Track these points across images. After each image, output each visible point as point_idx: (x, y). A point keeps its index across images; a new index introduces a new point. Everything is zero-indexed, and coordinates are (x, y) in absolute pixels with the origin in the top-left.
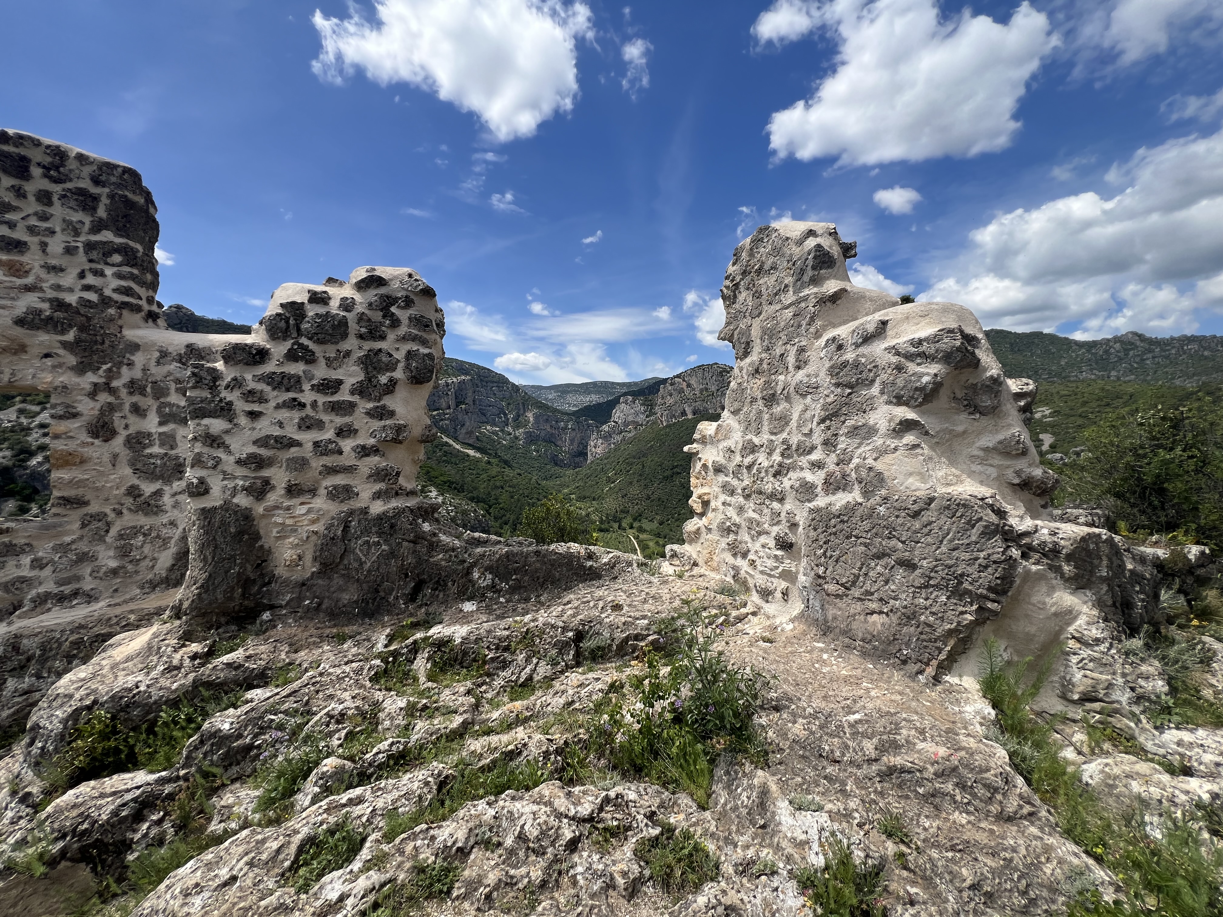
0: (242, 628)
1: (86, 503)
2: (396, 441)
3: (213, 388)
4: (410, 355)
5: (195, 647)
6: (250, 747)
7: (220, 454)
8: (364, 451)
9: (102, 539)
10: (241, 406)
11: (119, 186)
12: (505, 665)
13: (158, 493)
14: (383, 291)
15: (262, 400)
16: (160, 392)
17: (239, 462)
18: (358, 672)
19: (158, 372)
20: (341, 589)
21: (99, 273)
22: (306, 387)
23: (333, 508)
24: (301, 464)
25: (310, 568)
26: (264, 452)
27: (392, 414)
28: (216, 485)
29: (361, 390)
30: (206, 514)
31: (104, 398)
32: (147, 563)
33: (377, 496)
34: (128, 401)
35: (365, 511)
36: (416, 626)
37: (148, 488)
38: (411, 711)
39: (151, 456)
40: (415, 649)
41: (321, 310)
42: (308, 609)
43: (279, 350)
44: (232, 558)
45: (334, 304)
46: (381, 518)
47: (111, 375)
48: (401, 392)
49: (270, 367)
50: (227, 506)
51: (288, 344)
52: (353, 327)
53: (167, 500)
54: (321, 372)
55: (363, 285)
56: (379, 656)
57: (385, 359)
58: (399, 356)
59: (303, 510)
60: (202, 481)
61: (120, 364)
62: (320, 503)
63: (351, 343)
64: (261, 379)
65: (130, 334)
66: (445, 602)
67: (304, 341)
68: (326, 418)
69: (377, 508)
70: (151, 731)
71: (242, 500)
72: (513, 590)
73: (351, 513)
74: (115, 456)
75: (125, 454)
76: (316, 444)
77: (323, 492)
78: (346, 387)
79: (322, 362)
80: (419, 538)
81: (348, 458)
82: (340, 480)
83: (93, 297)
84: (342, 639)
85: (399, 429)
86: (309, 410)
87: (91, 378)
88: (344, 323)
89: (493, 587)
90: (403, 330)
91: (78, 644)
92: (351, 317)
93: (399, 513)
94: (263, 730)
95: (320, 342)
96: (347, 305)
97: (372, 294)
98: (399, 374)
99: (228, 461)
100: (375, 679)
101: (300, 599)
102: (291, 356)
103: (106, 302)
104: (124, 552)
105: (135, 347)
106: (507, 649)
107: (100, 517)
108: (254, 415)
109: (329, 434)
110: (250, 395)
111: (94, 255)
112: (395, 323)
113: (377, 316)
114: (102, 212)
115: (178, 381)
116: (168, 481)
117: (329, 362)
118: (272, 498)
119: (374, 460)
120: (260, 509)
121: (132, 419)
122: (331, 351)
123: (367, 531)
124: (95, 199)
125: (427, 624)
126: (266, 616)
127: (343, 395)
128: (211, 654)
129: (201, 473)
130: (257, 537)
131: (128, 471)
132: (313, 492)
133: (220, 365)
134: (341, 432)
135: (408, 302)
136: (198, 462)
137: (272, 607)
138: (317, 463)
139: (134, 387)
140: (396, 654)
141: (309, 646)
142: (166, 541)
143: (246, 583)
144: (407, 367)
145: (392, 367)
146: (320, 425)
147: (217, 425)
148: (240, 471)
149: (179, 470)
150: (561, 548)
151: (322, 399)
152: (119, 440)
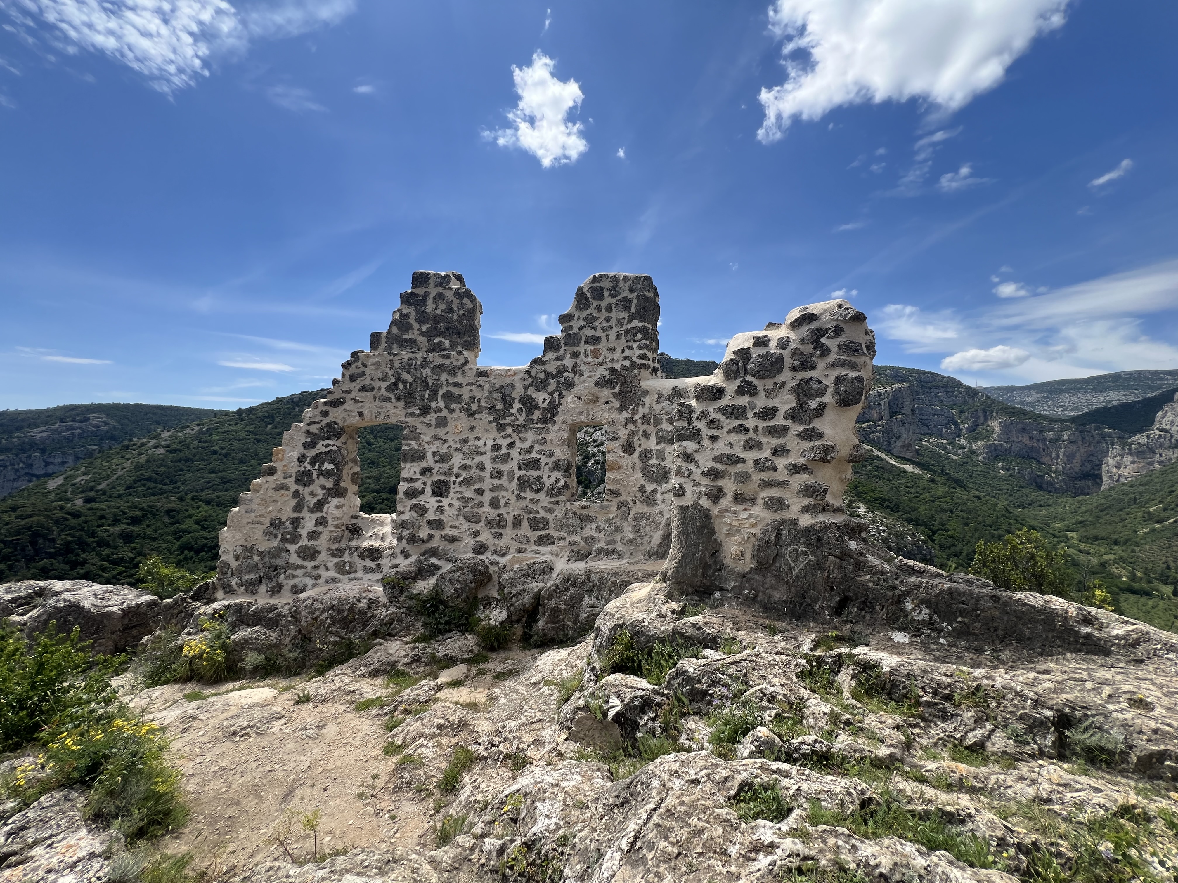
0: (701, 600)
1: (619, 495)
2: (824, 460)
3: (689, 419)
4: (838, 380)
5: (674, 605)
6: (705, 693)
7: (692, 467)
8: (795, 469)
9: (626, 519)
10: (706, 432)
11: (642, 289)
12: (945, 716)
13: (654, 491)
14: (814, 325)
15: (719, 427)
16: (658, 422)
17: (703, 474)
18: (787, 664)
19: (657, 408)
20: (772, 587)
21: (630, 348)
22: (750, 415)
23: (768, 516)
24: (744, 477)
25: (748, 564)
26: (719, 466)
27: (820, 435)
28: (689, 489)
29: (793, 415)
30: (683, 509)
31: (630, 427)
32: (646, 539)
33: (806, 509)
34: (642, 428)
35: (794, 522)
36: (841, 640)
37: (650, 487)
38: (834, 718)
39: (651, 465)
40: (839, 662)
41: (762, 351)
42: (747, 598)
43: (731, 387)
44: (697, 545)
45: (773, 344)
46: (809, 530)
47: (634, 412)
48: (830, 415)
49: (725, 401)
50: (694, 506)
51: (738, 382)
52: (788, 361)
53: (659, 497)
54: (761, 402)
55: (796, 325)
56: (804, 657)
57: (815, 386)
58: (829, 382)
59: (744, 515)
60: (681, 486)
61: (637, 405)
62: (758, 510)
63: (786, 376)
64: (718, 410)
65: (644, 384)
66: (871, 624)
67: (749, 378)
68: (764, 440)
69: (806, 520)
70: (649, 654)
71: (705, 503)
72: (959, 634)
73: (783, 522)
74: (634, 465)
75: (639, 463)
76: (756, 462)
77: (760, 502)
78: (781, 414)
79: (762, 394)
80: (845, 555)
81: (781, 475)
82: (774, 492)
83: (627, 363)
84: (774, 631)
85: (827, 450)
86: (751, 434)
87: (626, 414)
88: (780, 359)
89: (930, 624)
90: (832, 358)
91: (614, 583)
92: (786, 353)
93: (826, 527)
94: (715, 683)
95: (761, 378)
96: (783, 344)
97: (805, 331)
98: (828, 398)
99: (697, 471)
100: (801, 676)
101: (741, 588)
102: (740, 391)
103: (633, 365)
104: (636, 529)
105: (646, 393)
106: (948, 698)
107: (625, 504)
108: (713, 438)
109: (766, 454)
110: (713, 424)
111: (629, 337)
112: (825, 352)
113: (808, 349)
114: (633, 310)
115: (667, 414)
116: (660, 484)
117: (768, 393)
118: (724, 503)
119: (804, 477)
120: (715, 511)
121: (643, 440)
122: (769, 384)
123: (795, 540)
124: (630, 301)
125: (853, 642)
126: (717, 595)
127: (779, 421)
128: (681, 613)
129: (681, 480)
130: (713, 532)
131: (640, 475)
132: (753, 501)
133: (693, 403)
134: (777, 452)
135: (838, 331)
136: (679, 472)
137: (722, 589)
138: (757, 477)
139: (645, 419)
140: (820, 661)
141: (748, 629)
142: (657, 525)
143: (706, 566)
144: (836, 392)
145: (821, 393)
146: (759, 446)
147: (690, 446)
148: (704, 481)
149: (665, 476)
151: (761, 424)
152: (636, 454)
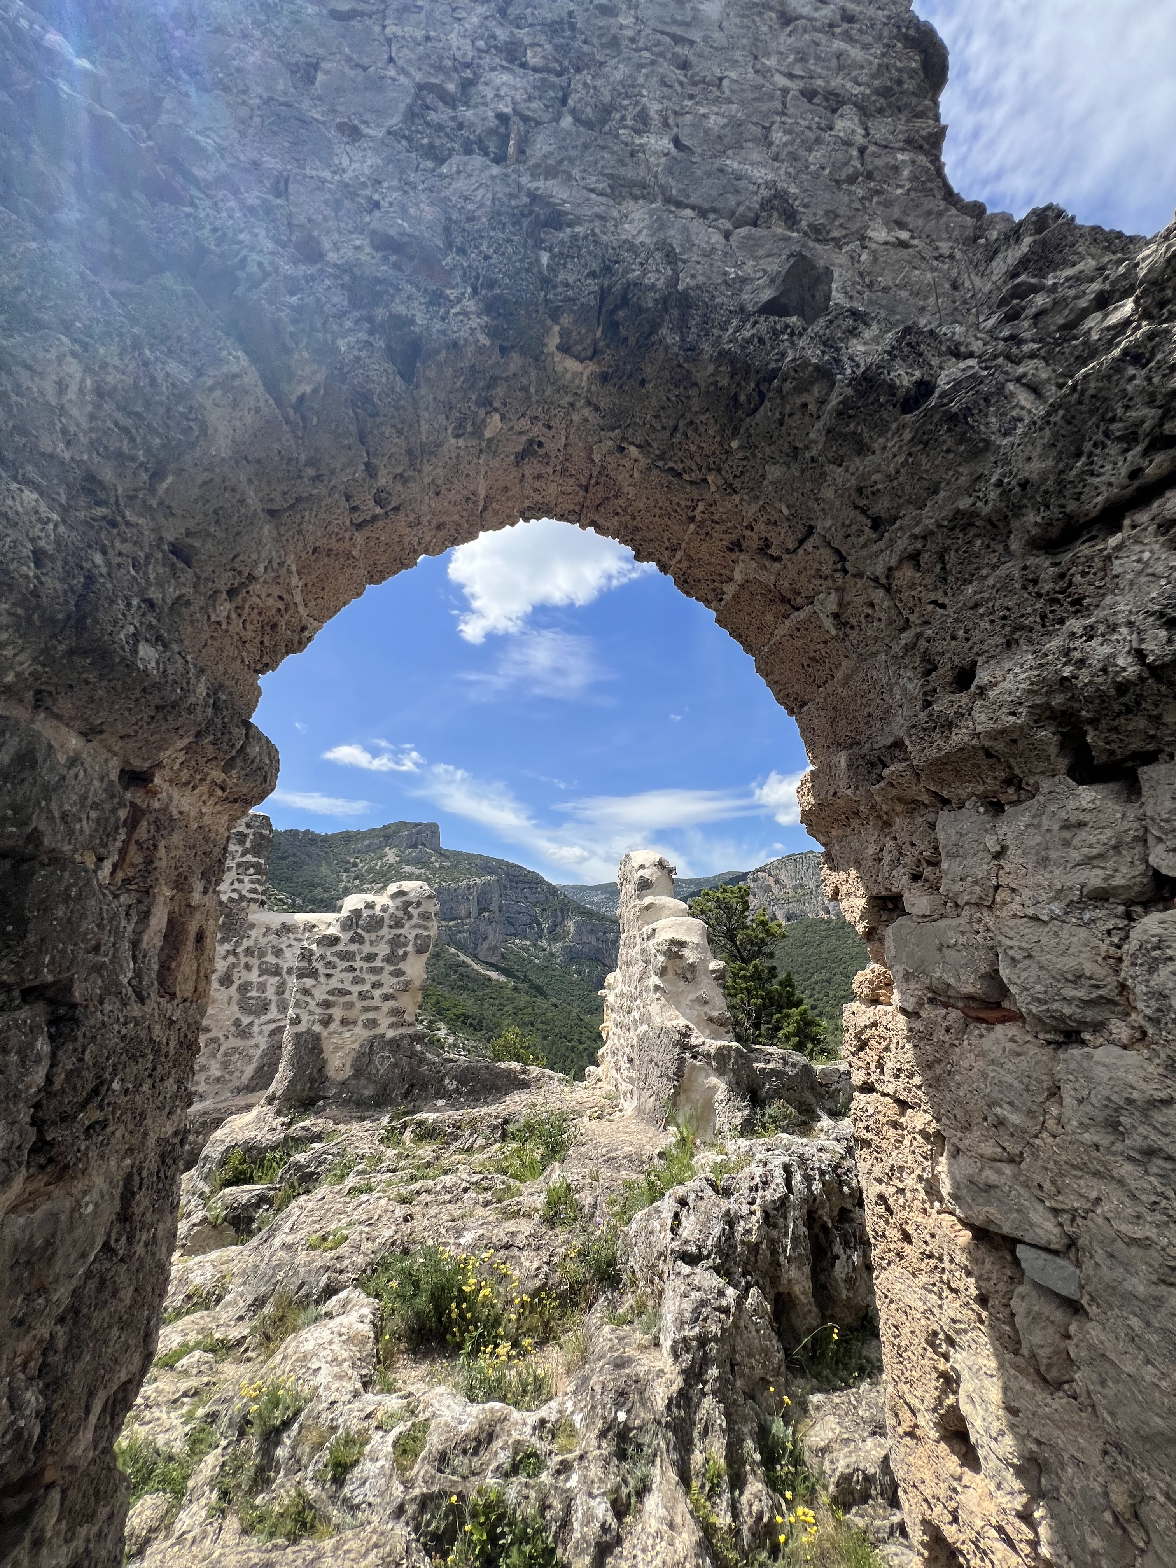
0: (305, 1113)
1: (209, 1031)
2: (405, 990)
3: (310, 960)
4: (417, 936)
5: (282, 1119)
6: (313, 1173)
7: (308, 999)
8: (386, 997)
9: (214, 1057)
10: (323, 971)
11: (259, 827)
12: (457, 1138)
13: (251, 1024)
14: (405, 898)
15: (334, 967)
16: (262, 954)
17: (318, 1005)
18: (372, 1136)
19: (263, 941)
20: (365, 1087)
21: (241, 881)
22: (358, 958)
23: (366, 1034)
24: (350, 1005)
25: (348, 1072)
26: (331, 998)
27: (403, 973)
28: (305, 1018)
29: (388, 960)
30: (298, 1036)
31: (231, 959)
32: (237, 1074)
33: (391, 1026)
34: (243, 960)
35: (383, 1036)
36: (405, 1114)
37: (246, 1020)
38: (399, 1156)
39: (251, 998)
40: (405, 1126)
41: (370, 912)
42: (344, 1100)
43: (345, 937)
44: (307, 1064)
45: (378, 908)
46: (392, 1041)
47: (237, 944)
48: (410, 958)
49: (340, 947)
50: (309, 1031)
51: (351, 933)
52: (387, 921)
53: (256, 1029)
54: (367, 949)
55: (394, 897)
56: (384, 1128)
57: (402, 939)
58: (411, 937)
59: (348, 1034)
60: (298, 1016)
61: (242, 938)
62: (358, 1030)
63: (385, 931)
64: (335, 954)
65: (251, 918)
66: (425, 1099)
67: (359, 931)
68: (366, 977)
69: (390, 1034)
70: (262, 1165)
71: (317, 1028)
72: (470, 1093)
73: (375, 1037)
74: (231, 998)
75: (236, 996)
76: (360, 993)
77: (360, 1023)
78: (379, 958)
79: (368, 943)
80: (413, 1055)
81: (377, 1002)
82: (370, 1015)
83: (235, 896)
84: (362, 1119)
85: (407, 983)
86: (358, 973)
87: (228, 946)
88: (382, 919)
89: (457, 1091)
90: (414, 921)
91: (204, 1124)
92: (386, 916)
93: (403, 1037)
94: (321, 1163)
95: (368, 931)
96: (384, 909)
97: (399, 901)
98: (410, 948)
99: (312, 1003)
100: (381, 1141)
101: (341, 1093)
102: (352, 940)
103: (242, 898)
104: (225, 1065)
105: (253, 926)
106: (459, 1127)
107: (215, 1040)
108: (328, 976)
109: (367, 987)
110: (329, 965)
111: (241, 870)
112: (410, 917)
113: (400, 914)
114: (248, 845)
115: (273, 947)
116: (258, 1016)
117: (372, 942)
118: (333, 1027)
119: (391, 1003)
120: (325, 1034)
121: (244, 972)
122: (373, 936)
123: (382, 1049)
124: (246, 836)
125: (414, 1112)
126: (321, 1103)
127: (378, 963)
128: (290, 1124)
129: (298, 1011)
130: (321, 1052)
131: (236, 1008)
132: (355, 1023)
133: (314, 947)
134: (374, 986)
135: (419, 904)
136: (297, 1005)
137: (324, 1098)
138: (359, 1005)
139: (249, 952)
140: (394, 1128)
141: (346, 1122)
142: (251, 1058)
143: (313, 1081)
144: (415, 944)
145: (406, 945)
146: (361, 981)
147: (309, 982)
148: (318, 1010)
149: (265, 1007)
150: (503, 1065)
151: (366, 965)
152: (234, 987)
